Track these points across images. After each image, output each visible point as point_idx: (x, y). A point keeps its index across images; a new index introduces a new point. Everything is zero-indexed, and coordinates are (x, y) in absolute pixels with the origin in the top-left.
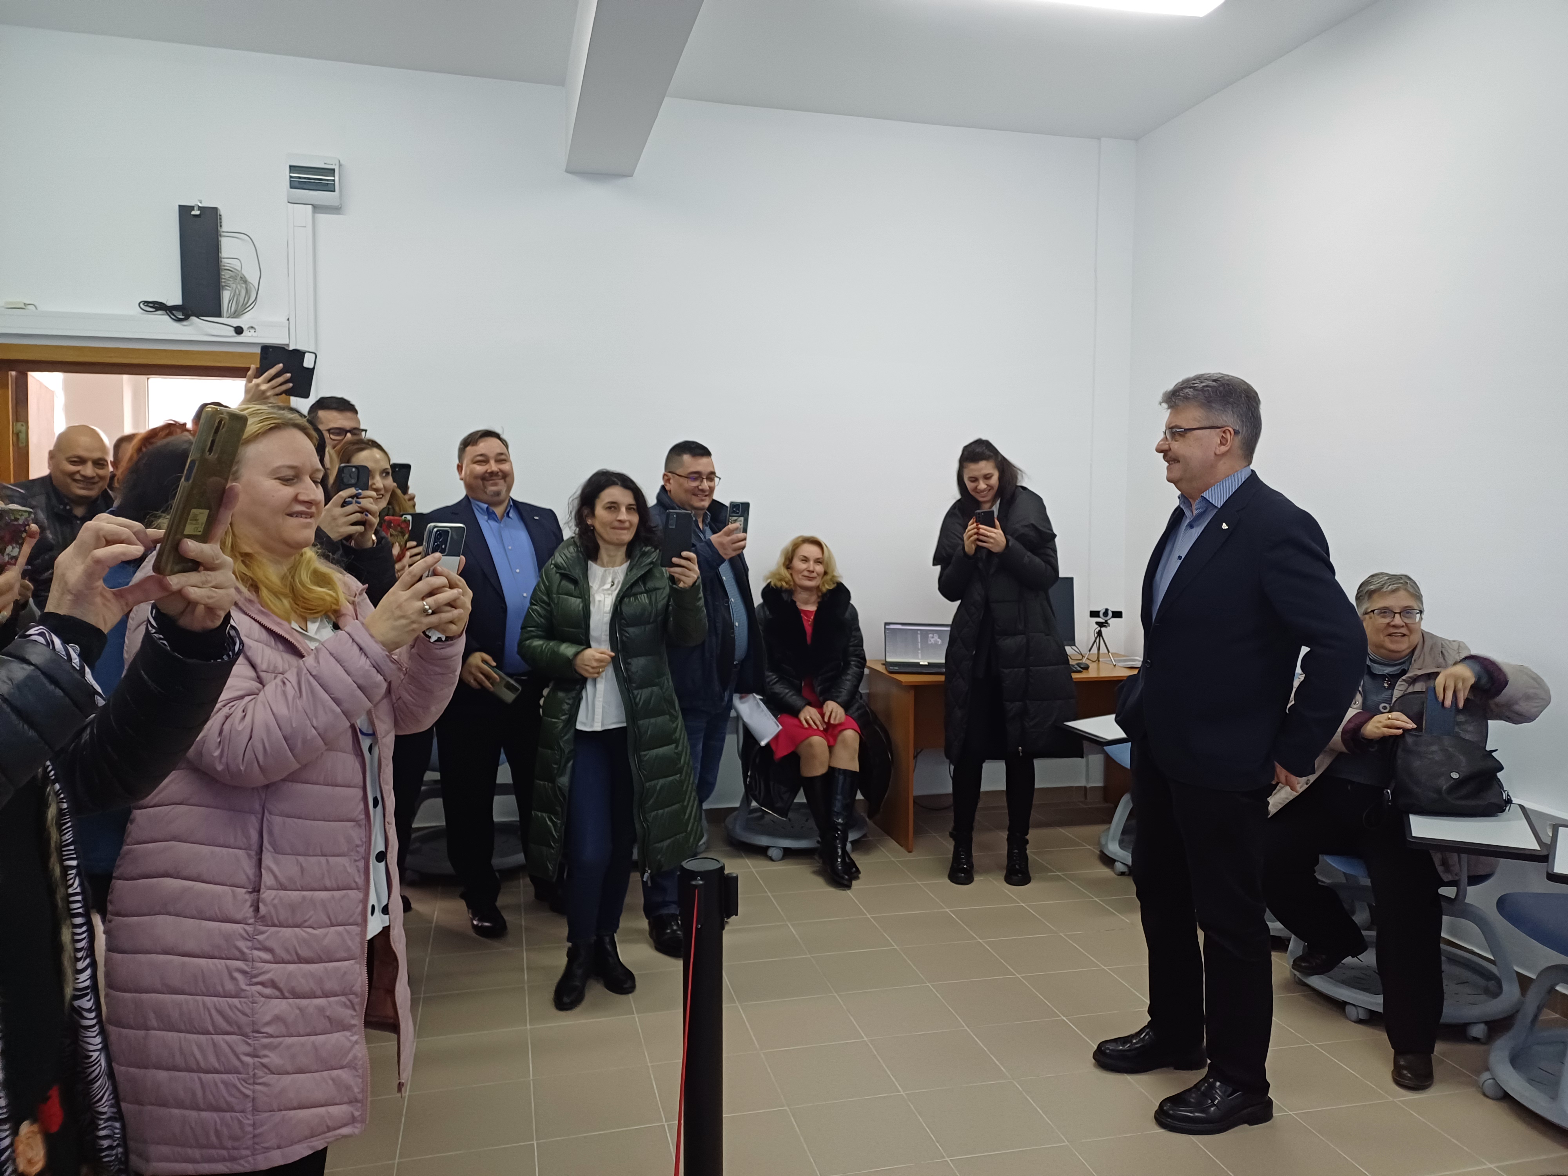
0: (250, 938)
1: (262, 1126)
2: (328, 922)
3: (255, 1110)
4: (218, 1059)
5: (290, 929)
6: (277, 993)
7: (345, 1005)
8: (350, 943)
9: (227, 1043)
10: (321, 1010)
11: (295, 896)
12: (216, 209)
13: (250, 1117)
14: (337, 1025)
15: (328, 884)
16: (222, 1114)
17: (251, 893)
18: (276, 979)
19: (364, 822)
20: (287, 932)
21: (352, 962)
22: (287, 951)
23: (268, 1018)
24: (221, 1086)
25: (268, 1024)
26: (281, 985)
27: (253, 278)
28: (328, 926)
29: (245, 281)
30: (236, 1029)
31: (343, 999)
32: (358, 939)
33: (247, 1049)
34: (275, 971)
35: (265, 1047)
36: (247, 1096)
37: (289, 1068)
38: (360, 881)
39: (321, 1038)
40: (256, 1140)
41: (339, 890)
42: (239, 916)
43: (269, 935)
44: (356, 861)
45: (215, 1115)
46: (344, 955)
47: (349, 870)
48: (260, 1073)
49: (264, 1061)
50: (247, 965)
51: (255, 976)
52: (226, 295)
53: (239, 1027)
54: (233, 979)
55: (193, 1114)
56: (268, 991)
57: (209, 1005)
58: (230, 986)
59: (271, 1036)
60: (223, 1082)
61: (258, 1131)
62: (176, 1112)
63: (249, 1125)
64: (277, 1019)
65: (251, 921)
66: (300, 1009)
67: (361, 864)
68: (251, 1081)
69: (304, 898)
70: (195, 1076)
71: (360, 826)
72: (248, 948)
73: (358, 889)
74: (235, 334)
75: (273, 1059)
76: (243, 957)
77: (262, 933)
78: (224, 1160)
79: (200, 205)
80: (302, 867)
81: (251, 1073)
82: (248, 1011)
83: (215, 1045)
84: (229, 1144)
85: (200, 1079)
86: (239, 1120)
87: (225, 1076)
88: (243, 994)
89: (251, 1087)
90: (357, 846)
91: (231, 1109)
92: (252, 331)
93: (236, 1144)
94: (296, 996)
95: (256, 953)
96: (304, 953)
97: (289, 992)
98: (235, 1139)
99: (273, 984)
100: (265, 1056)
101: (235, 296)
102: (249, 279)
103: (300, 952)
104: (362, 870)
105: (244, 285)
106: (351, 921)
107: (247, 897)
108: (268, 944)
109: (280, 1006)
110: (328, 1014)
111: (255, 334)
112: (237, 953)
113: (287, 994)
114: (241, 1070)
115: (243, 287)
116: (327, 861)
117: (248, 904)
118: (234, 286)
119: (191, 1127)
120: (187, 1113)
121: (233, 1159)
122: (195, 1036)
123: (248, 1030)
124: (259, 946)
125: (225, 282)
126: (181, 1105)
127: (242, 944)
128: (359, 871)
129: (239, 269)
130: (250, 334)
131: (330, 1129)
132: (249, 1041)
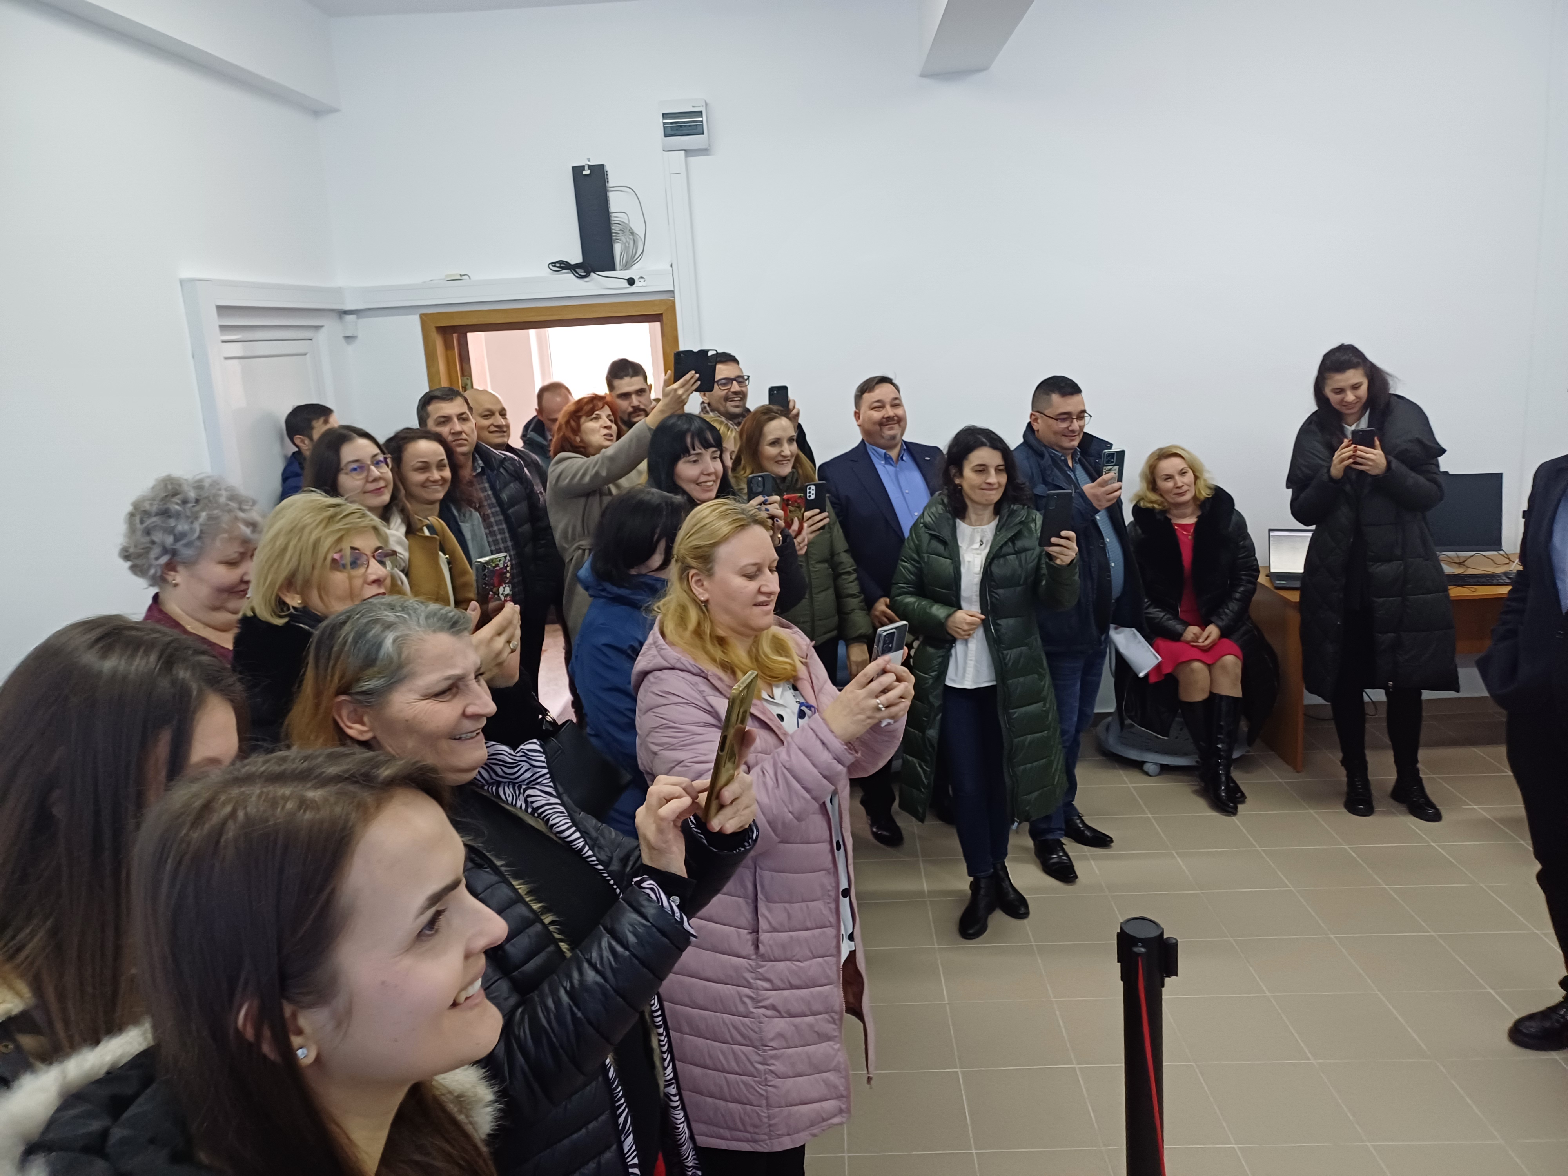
0: (753, 971)
1: (774, 1118)
2: (811, 955)
3: (769, 1106)
4: (737, 1063)
5: (782, 963)
6: (777, 1014)
7: (829, 1022)
8: (828, 972)
9: (744, 1053)
10: (811, 1026)
11: (784, 935)
12: (603, 165)
13: (765, 1111)
14: (824, 1037)
15: (809, 924)
16: (743, 1106)
17: (750, 933)
18: (775, 1003)
19: (832, 870)
20: (781, 965)
21: (831, 986)
22: (782, 980)
23: (771, 1035)
24: (742, 1086)
25: (772, 1040)
26: (780, 1008)
27: (639, 229)
28: (811, 959)
29: (632, 233)
30: (748, 1043)
31: (826, 1016)
32: (835, 968)
33: (758, 1058)
34: (774, 997)
35: (773, 1057)
36: (761, 1095)
37: (791, 1074)
38: (833, 920)
39: (812, 1048)
40: (772, 1128)
41: (817, 928)
42: (744, 953)
43: (767, 968)
44: (828, 903)
45: (739, 1106)
46: (825, 981)
47: (825, 912)
48: (769, 1077)
49: (772, 1068)
50: (753, 992)
51: (760, 1001)
52: (618, 248)
53: (751, 1040)
54: (744, 1003)
55: (722, 1103)
56: (770, 1013)
57: (727, 1021)
58: (741, 1008)
59: (776, 1049)
60: (743, 1082)
61: (772, 1122)
62: (709, 1100)
63: (765, 1117)
64: (780, 1035)
65: (754, 957)
66: (795, 1026)
67: (833, 906)
68: (764, 1084)
69: (791, 937)
70: (722, 1074)
71: (829, 873)
72: (752, 978)
73: (831, 926)
74: (628, 286)
75: (778, 1066)
76: (749, 986)
77: (763, 967)
78: (747, 1141)
79: (589, 163)
80: (789, 914)
81: (763, 1078)
82: (757, 1029)
83: (734, 1053)
84: (751, 1130)
85: (726, 1078)
86: (758, 1114)
87: (744, 1078)
88: (751, 1015)
89: (764, 1088)
90: (829, 891)
91: (751, 1105)
92: (642, 280)
93: (757, 1130)
94: (792, 1015)
95: (760, 983)
96: (795, 981)
97: (785, 1012)
98: (755, 1126)
99: (773, 1007)
100: (773, 1065)
101: (626, 248)
102: (636, 230)
103: (792, 981)
104: (834, 910)
105: (631, 237)
106: (828, 953)
107: (749, 937)
108: (768, 976)
109: (781, 1024)
110: (816, 1029)
111: (644, 284)
112: (745, 983)
113: (785, 1015)
114: (756, 1074)
115: (630, 238)
116: (808, 907)
117: (750, 943)
118: (623, 238)
119: (723, 1115)
120: (717, 1101)
121: (755, 1141)
122: (718, 1044)
123: (758, 1044)
124: (761, 977)
125: (616, 236)
126: (712, 1096)
127: (748, 976)
128: (831, 912)
129: (627, 222)
130: (640, 284)
131: (824, 1120)
132: (760, 1052)
